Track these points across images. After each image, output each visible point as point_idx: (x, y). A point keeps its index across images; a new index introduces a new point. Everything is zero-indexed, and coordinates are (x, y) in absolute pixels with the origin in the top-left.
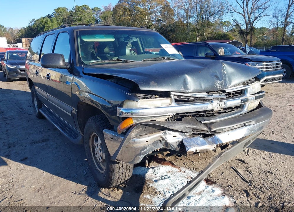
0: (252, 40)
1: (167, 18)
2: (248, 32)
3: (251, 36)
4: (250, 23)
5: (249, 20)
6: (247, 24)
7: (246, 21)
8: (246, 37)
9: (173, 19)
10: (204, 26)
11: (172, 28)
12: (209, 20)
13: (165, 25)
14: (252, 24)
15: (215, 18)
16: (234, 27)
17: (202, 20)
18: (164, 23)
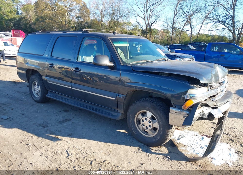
0: (151, 38)
1: (85, 16)
2: (148, 32)
3: (150, 35)
4: (149, 25)
5: (149, 23)
6: (147, 26)
7: (146, 24)
8: (147, 36)
9: (89, 17)
10: (115, 25)
11: (89, 25)
12: (119, 20)
13: (82, 22)
14: (150, 26)
15: (123, 20)
16: (135, 27)
17: (114, 20)
18: (82, 20)
